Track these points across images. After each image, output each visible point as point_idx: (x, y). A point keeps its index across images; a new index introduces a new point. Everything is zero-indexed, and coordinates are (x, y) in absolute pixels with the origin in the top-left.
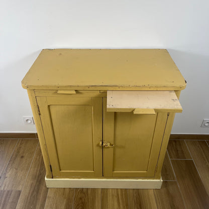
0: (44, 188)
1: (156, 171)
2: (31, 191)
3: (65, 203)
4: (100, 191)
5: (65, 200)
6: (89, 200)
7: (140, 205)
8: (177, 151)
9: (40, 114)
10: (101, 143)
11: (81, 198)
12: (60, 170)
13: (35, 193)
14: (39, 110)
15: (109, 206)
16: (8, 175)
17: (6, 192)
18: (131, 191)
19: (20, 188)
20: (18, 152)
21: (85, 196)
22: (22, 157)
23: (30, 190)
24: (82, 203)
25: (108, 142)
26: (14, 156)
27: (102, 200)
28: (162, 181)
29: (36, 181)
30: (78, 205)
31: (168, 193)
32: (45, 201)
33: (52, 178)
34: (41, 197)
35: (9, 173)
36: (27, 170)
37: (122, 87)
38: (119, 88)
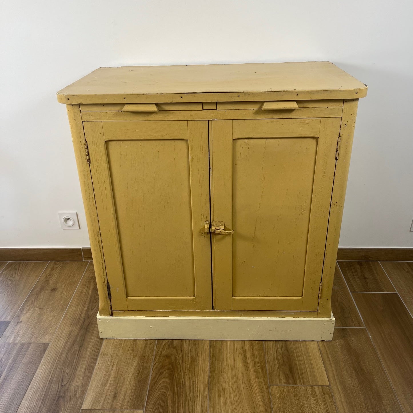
0: (94, 339)
1: (320, 297)
2: (69, 344)
3: (135, 363)
4: (207, 345)
5: (137, 359)
6: (186, 359)
7: (291, 369)
8: (365, 278)
9: (89, 162)
10: (207, 226)
11: (168, 357)
12: (127, 296)
13: (76, 347)
14: (88, 152)
15: (225, 370)
16: (23, 318)
17: (18, 345)
18: (272, 345)
19: (46, 339)
20: (47, 281)
21: (177, 352)
22: (54, 290)
23: (66, 343)
24: (171, 363)
25: (221, 223)
26: (38, 289)
27: (212, 360)
28: (334, 319)
29: (78, 327)
30: (162, 367)
31: (348, 348)
32: (95, 360)
33: (112, 315)
34: (88, 354)
35: (27, 315)
36: (63, 310)
37: (245, 94)
38: (239, 96)
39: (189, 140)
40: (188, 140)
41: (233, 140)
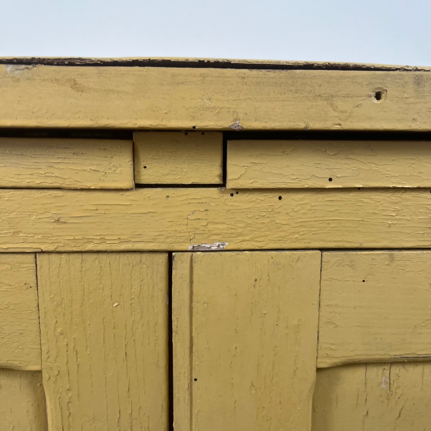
37: (418, 82)
38: (378, 96)
39: (45, 375)
40: (40, 372)
41: (319, 370)
